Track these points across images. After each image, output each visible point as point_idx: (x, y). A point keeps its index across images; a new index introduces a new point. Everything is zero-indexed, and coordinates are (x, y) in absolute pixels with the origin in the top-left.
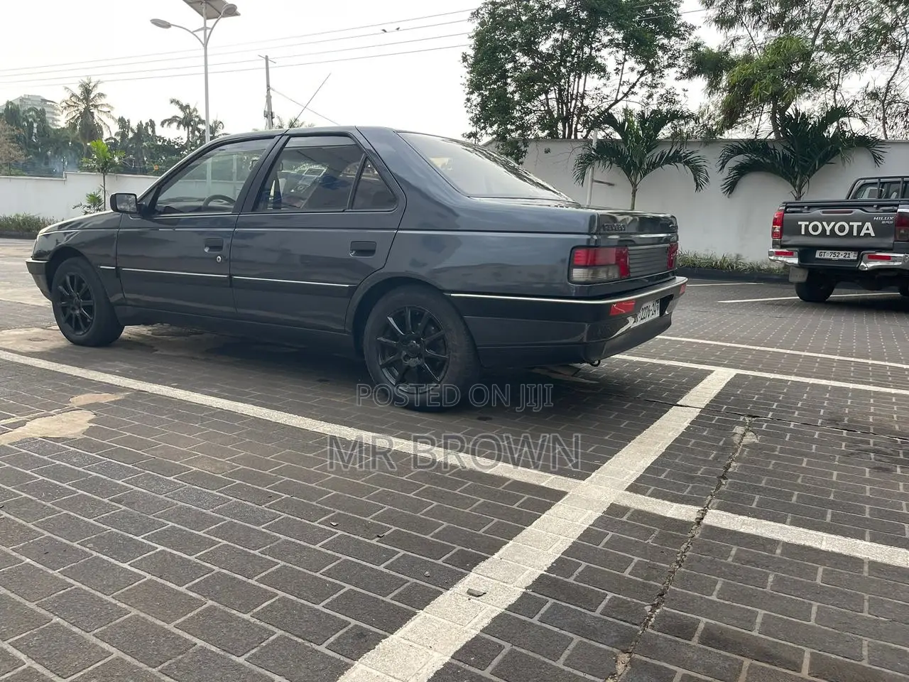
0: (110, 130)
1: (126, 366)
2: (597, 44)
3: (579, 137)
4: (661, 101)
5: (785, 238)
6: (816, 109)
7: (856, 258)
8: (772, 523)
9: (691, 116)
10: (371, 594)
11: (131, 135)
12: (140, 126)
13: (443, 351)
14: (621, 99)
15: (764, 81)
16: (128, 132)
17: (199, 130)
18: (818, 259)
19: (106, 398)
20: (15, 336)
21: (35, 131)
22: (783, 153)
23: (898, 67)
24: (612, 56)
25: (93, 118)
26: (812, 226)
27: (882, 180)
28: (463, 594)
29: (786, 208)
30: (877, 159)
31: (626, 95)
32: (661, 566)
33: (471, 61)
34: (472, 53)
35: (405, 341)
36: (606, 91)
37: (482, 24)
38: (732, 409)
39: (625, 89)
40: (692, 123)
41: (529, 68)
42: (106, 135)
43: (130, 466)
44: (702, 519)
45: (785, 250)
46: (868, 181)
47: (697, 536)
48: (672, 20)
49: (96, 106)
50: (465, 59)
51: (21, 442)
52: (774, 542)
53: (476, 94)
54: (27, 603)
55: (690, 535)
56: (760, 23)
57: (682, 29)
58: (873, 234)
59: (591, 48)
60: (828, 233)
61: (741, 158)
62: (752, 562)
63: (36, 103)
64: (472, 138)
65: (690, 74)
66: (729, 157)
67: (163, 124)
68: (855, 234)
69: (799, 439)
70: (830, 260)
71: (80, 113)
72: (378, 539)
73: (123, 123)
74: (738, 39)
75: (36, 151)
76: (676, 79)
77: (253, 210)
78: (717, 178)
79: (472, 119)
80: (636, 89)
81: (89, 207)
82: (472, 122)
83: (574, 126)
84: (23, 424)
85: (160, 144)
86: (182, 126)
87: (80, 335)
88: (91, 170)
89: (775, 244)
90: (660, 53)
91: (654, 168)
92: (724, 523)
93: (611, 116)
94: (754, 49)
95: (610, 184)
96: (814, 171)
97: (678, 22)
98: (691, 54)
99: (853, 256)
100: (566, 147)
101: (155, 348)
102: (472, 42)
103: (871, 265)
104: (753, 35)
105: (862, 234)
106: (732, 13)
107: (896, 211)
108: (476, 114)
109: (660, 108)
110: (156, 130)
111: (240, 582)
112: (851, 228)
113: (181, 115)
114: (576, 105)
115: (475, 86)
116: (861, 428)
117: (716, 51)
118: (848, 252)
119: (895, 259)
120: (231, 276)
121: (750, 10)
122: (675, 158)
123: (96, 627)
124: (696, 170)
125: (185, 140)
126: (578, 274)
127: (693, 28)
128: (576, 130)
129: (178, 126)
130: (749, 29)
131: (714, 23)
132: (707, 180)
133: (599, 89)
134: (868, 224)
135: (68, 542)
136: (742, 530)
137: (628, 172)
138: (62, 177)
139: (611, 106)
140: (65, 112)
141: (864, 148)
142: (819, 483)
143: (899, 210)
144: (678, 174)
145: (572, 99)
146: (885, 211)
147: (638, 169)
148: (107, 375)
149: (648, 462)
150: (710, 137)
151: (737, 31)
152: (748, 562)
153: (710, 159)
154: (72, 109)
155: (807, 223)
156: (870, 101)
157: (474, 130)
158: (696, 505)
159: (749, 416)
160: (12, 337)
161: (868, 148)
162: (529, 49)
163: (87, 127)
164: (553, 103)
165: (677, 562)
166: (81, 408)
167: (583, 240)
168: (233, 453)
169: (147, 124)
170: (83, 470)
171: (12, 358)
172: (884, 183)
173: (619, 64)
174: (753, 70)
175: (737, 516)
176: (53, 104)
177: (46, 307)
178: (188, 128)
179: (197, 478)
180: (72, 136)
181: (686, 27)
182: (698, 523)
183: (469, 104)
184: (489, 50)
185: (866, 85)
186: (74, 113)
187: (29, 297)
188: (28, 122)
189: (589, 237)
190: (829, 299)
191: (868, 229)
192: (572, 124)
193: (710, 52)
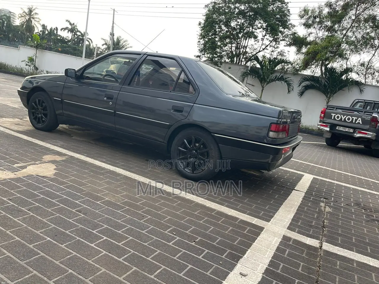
0: (38, 29)
1: (62, 143)
2: (256, 27)
3: (242, 64)
4: (278, 54)
5: (325, 119)
6: (338, 66)
7: (352, 132)
8: (349, 251)
9: (290, 62)
10: (200, 270)
11: (47, 32)
12: (51, 29)
13: (206, 157)
14: (262, 51)
15: (322, 53)
16: (45, 31)
17: (77, 35)
18: (337, 130)
19: (58, 158)
20: (8, 121)
21: (5, 25)
22: (324, 83)
23: (374, 55)
24: (261, 33)
25: (32, 23)
26: (337, 116)
27: (366, 101)
28: (238, 274)
29: (327, 107)
30: (361, 91)
31: (264, 49)
32: (313, 268)
33: (202, 25)
34: (203, 22)
35: (191, 150)
36: (256, 47)
37: (209, 11)
38: (317, 194)
39: (264, 47)
40: (290, 66)
41: (225, 32)
42: (36, 31)
43: (79, 194)
44: (322, 246)
45: (324, 124)
46: (359, 100)
47: (322, 255)
48: (286, 21)
49: (33, 18)
50: (200, 24)
51: (27, 176)
52: (353, 260)
53: (202, 40)
54: (55, 262)
55: (319, 254)
56: (321, 28)
57: (290, 26)
58: (361, 123)
59: (253, 28)
60: (343, 120)
61: (307, 83)
62: (347, 269)
63: (6, 13)
64: (198, 58)
65: (290, 45)
66: (303, 82)
67: (61, 30)
68: (354, 122)
69: (347, 212)
70: (342, 131)
71: (26, 20)
72: (195, 243)
73: (44, 26)
74: (312, 33)
75: (4, 34)
76: (284, 46)
77: (129, 85)
78: (297, 89)
79: (199, 50)
80: (268, 48)
81: (28, 62)
82: (199, 51)
83: (241, 59)
84: (25, 167)
85: (59, 38)
86: (70, 32)
87: (40, 125)
88: (32, 46)
89: (320, 121)
90: (280, 34)
91: (272, 81)
92: (331, 249)
93: (257, 57)
94: (318, 38)
95: (253, 85)
96: (336, 92)
97: (289, 23)
98: (292, 37)
99: (351, 131)
100: (237, 67)
101: (72, 135)
102: (204, 18)
103: (358, 135)
104: (318, 33)
105: (357, 122)
106: (310, 22)
107: (372, 115)
108: (201, 48)
109: (278, 57)
110: (58, 32)
111: (144, 259)
112: (353, 119)
113: (70, 27)
114: (243, 51)
115: (203, 37)
116: (369, 209)
117: (302, 36)
118: (350, 129)
119: (369, 135)
120: (115, 111)
121: (318, 22)
122: (281, 79)
123: (89, 276)
124: (289, 85)
125: (70, 38)
126: (271, 134)
127: (294, 26)
128: (242, 61)
129: (68, 32)
130: (317, 30)
131: (303, 25)
132: (293, 90)
133: (253, 45)
134: (360, 119)
135: (64, 231)
136: (338, 253)
137: (261, 82)
138: (18, 48)
139: (257, 53)
140: (20, 19)
141: (357, 86)
142: (361, 234)
143: (373, 115)
144: (281, 86)
145: (242, 48)
146: (367, 114)
147: (265, 81)
148: (55, 146)
149: (291, 216)
150: (296, 72)
151: (312, 30)
152: (345, 269)
153: (295, 81)
154: (23, 18)
155: (335, 115)
156: (360, 67)
157: (199, 54)
158: (317, 239)
159: (325, 198)
160: (7, 121)
161: (358, 86)
162: (227, 25)
163: (28, 27)
164: (234, 48)
165: (318, 266)
166: (49, 162)
167: (274, 120)
168: (121, 193)
169: (54, 28)
170: (59, 194)
171: (11, 133)
172: (366, 102)
173: (263, 36)
174: (318, 48)
175: (335, 246)
176: (14, 14)
177: (18, 109)
178: (72, 33)
179: (109, 203)
180: (21, 30)
181: (292, 25)
182: (321, 248)
183: (199, 43)
184: (211, 22)
185: (359, 60)
186: (23, 20)
187: (9, 102)
188: (2, 20)
189: (277, 119)
190: (338, 146)
191: (359, 121)
192: (240, 58)
193: (299, 37)
